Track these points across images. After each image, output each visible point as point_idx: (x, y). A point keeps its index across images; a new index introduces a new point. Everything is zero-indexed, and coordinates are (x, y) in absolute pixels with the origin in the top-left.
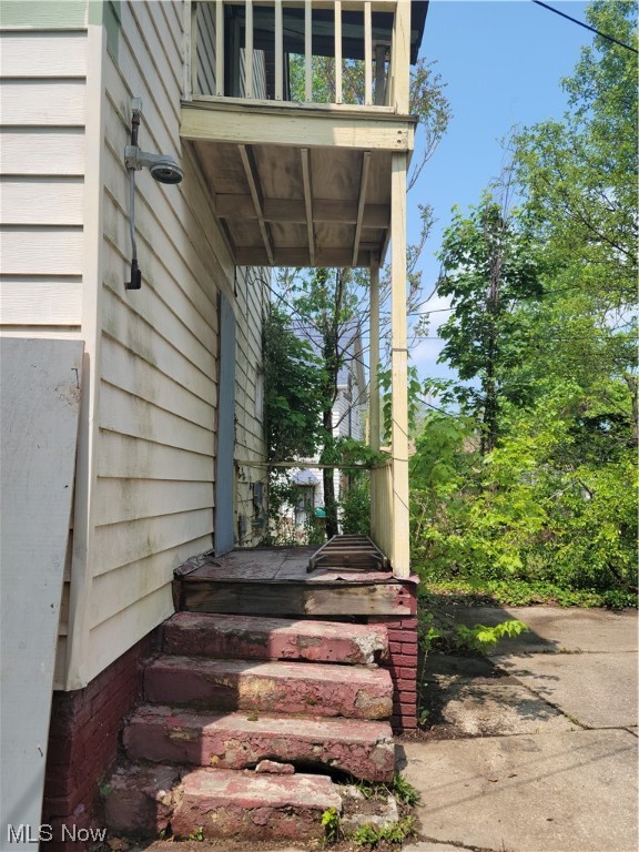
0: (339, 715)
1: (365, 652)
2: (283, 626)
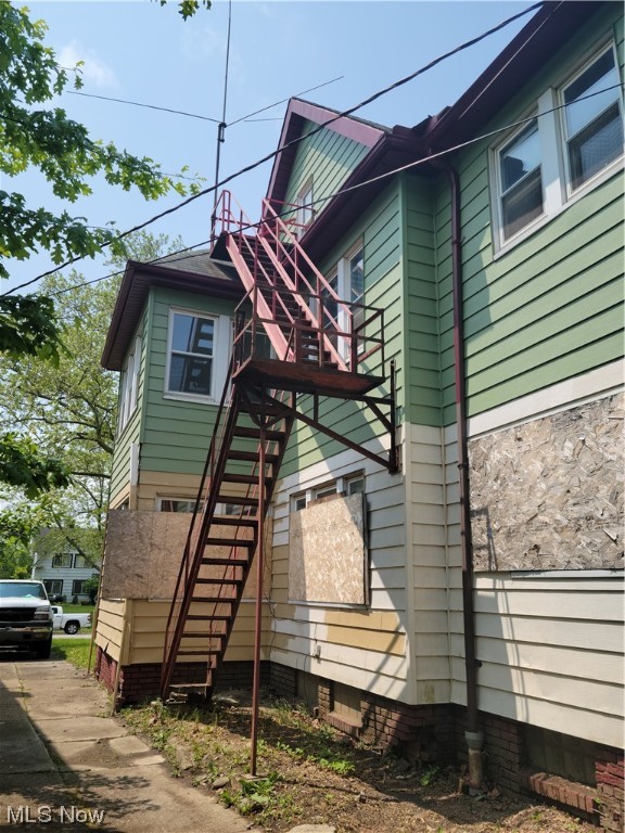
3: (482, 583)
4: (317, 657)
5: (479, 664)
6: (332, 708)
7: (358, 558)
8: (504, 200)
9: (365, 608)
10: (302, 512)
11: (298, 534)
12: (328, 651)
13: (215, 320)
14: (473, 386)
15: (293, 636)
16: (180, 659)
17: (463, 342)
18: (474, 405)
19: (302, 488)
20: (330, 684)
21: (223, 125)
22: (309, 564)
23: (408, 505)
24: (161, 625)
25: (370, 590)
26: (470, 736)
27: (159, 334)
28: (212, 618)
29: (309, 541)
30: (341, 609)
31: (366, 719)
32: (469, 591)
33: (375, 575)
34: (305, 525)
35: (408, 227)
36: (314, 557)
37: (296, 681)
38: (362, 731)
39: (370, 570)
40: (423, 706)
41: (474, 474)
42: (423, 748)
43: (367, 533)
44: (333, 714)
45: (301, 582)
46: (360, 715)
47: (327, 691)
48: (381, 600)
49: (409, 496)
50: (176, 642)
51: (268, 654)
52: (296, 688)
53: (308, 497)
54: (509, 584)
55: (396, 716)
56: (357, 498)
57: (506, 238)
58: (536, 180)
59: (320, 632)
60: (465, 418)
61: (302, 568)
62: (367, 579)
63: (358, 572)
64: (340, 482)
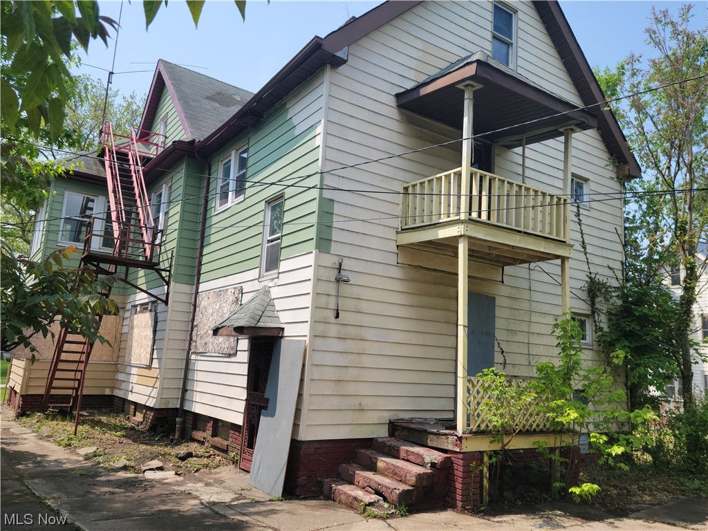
0: (401, 481)
1: (426, 462)
2: (411, 446)
3: (193, 357)
4: (131, 391)
5: (187, 390)
6: (134, 415)
7: (150, 343)
8: (221, 187)
9: (149, 367)
10: (135, 316)
11: (132, 328)
12: (136, 388)
13: (96, 199)
14: (204, 269)
15: (124, 381)
16: (53, 392)
17: (202, 247)
18: (203, 278)
19: (137, 303)
20: (135, 404)
21: (111, 73)
22: (134, 344)
23: (168, 321)
24: (45, 374)
25: (152, 359)
26: (178, 419)
27: (57, 206)
28: (76, 371)
29: (136, 331)
30: (143, 368)
31: (144, 417)
32: (188, 360)
33: (155, 351)
34: (135, 323)
35: (186, 185)
36: (136, 341)
37: (123, 404)
38: (142, 423)
39: (153, 350)
40: (163, 409)
41: (197, 309)
42: (162, 427)
43: (155, 332)
44: (134, 418)
45: (130, 354)
46: (142, 416)
47: (133, 407)
48: (155, 364)
49: (169, 317)
50: (51, 382)
51: (112, 392)
52: (123, 408)
53: (138, 309)
54: (199, 358)
55: (152, 414)
56: (153, 313)
57: (220, 206)
58: (227, 187)
59: (134, 379)
60: (198, 283)
61: (131, 346)
62: (152, 354)
63: (149, 350)
64: (150, 304)
